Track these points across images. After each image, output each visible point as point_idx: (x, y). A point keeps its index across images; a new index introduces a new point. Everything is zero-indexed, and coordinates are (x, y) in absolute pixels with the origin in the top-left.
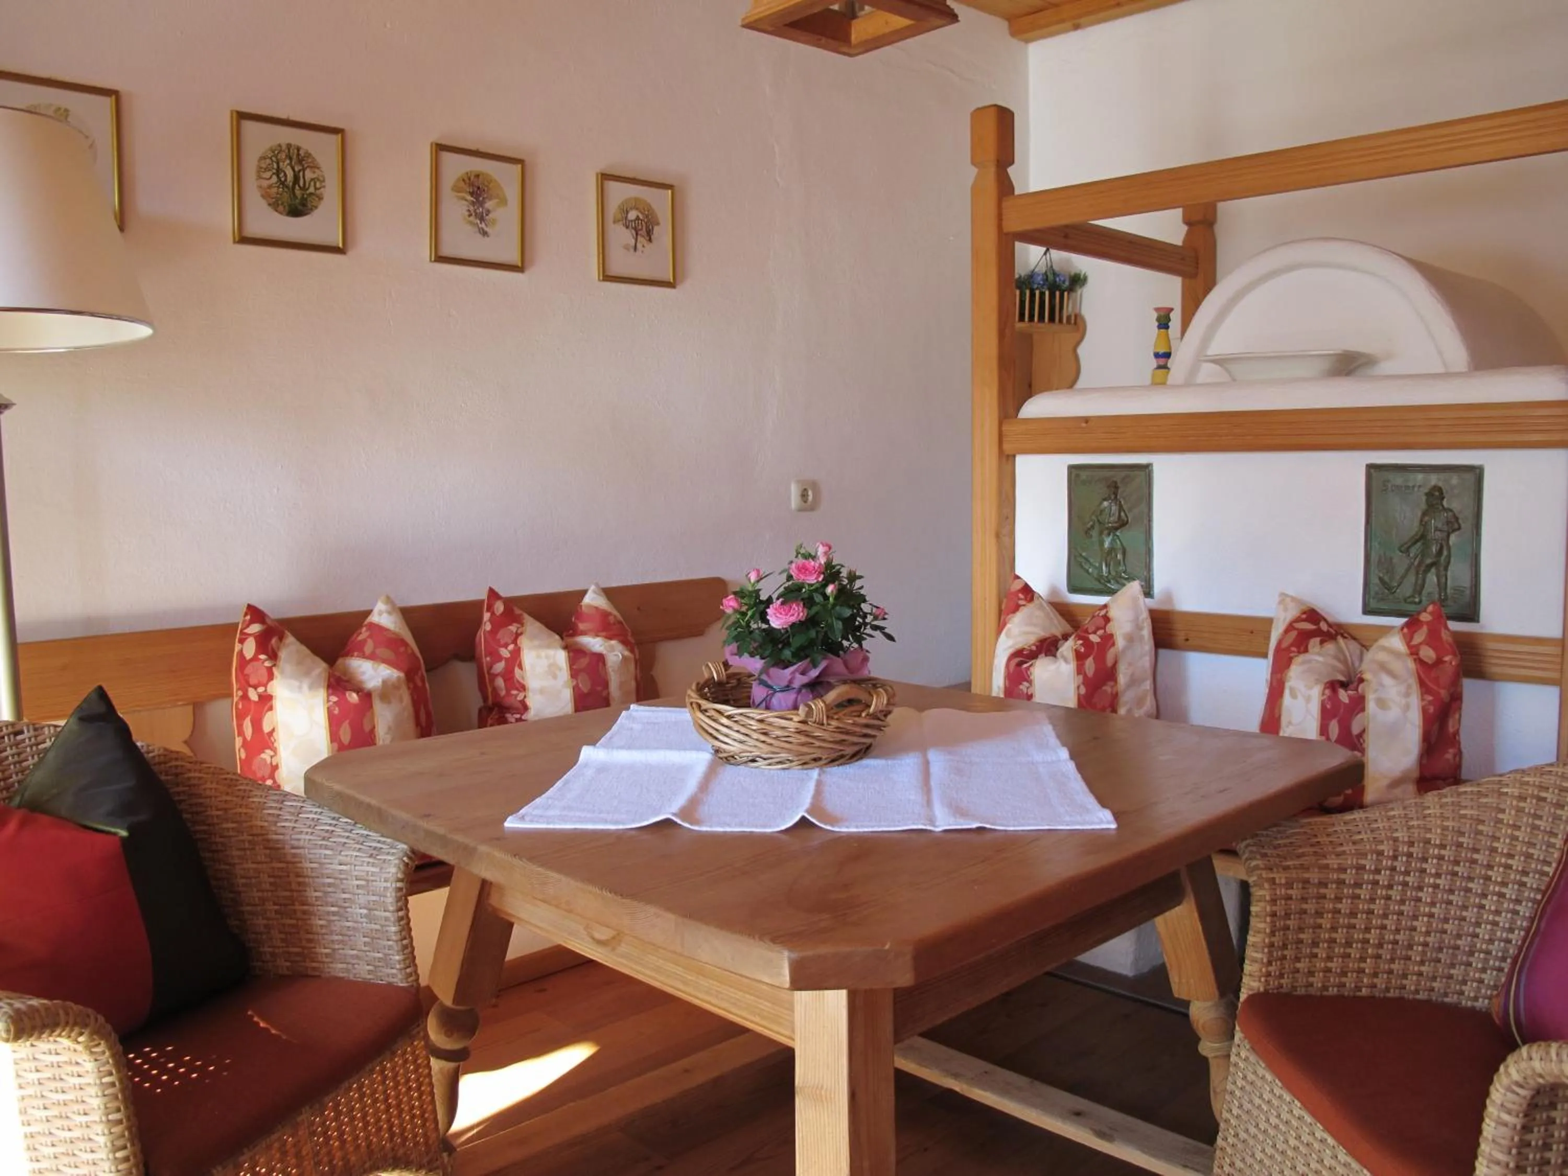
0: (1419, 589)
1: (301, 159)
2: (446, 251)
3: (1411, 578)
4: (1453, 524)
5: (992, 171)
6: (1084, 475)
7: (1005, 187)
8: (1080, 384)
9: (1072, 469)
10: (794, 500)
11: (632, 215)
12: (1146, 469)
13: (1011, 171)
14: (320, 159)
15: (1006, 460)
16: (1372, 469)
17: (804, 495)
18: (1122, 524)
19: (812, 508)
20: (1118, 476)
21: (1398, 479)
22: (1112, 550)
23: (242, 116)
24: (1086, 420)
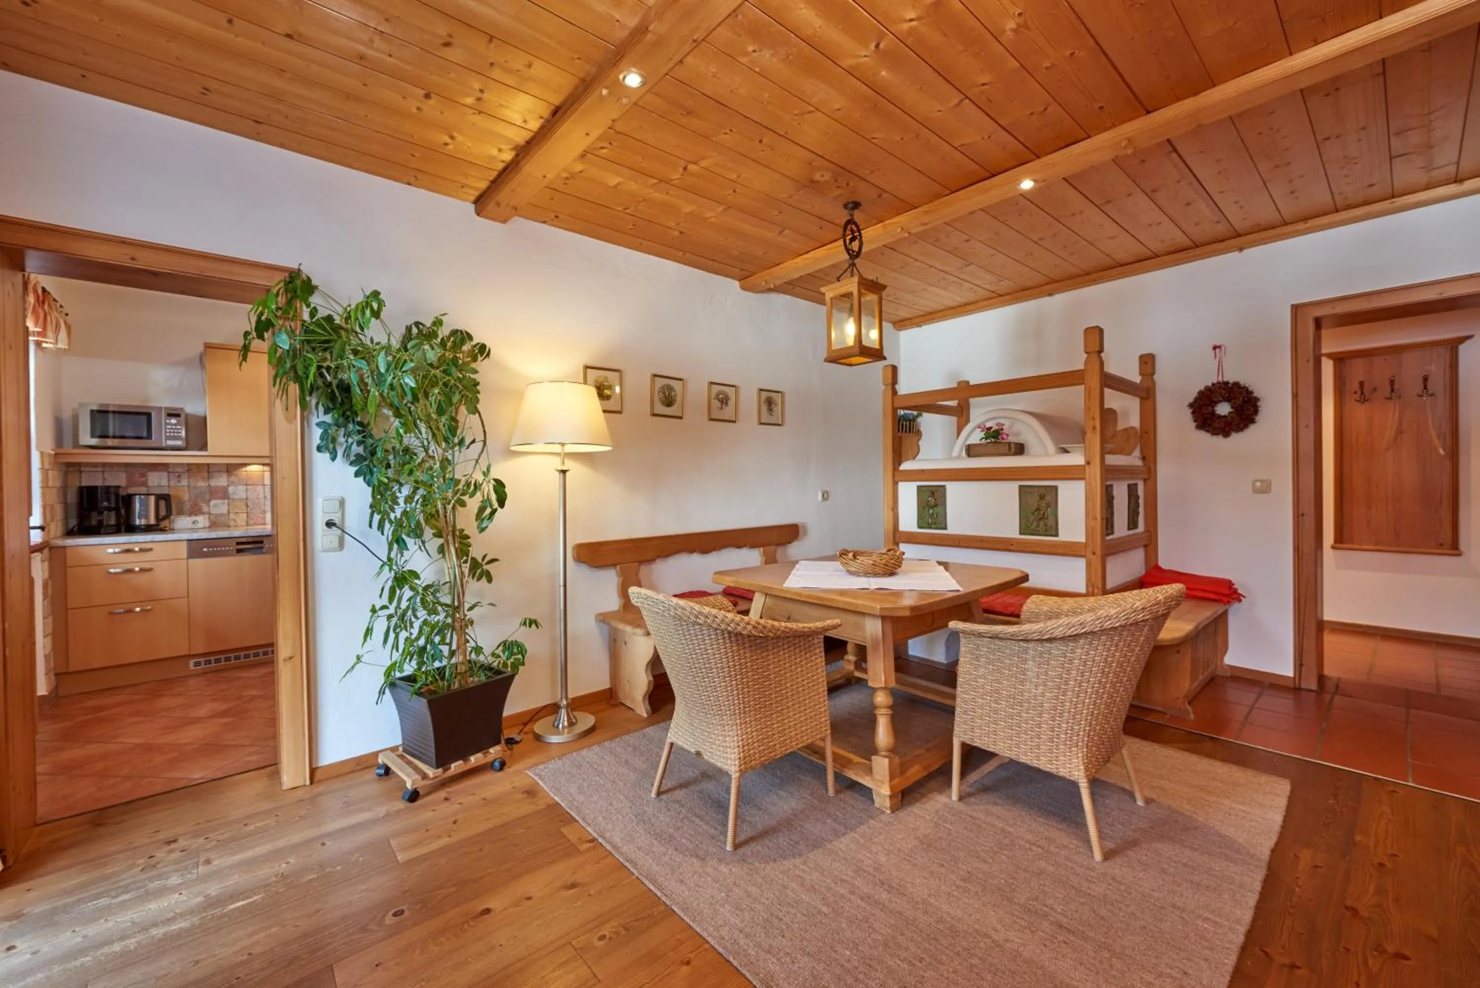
0: (1038, 526)
1: (670, 388)
2: (713, 417)
3: (1035, 523)
4: (1048, 505)
5: (890, 387)
6: (923, 489)
7: (894, 392)
8: (917, 458)
9: (918, 487)
10: (820, 498)
11: (721, 396)
12: (944, 486)
13: (897, 386)
14: (676, 388)
15: (895, 484)
16: (1020, 486)
17: (823, 496)
18: (936, 505)
19: (827, 499)
20: (934, 489)
21: (1028, 490)
22: (933, 514)
23: (655, 376)
24: (923, 471)
